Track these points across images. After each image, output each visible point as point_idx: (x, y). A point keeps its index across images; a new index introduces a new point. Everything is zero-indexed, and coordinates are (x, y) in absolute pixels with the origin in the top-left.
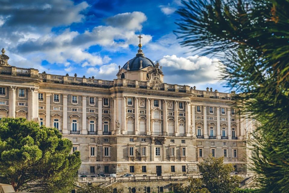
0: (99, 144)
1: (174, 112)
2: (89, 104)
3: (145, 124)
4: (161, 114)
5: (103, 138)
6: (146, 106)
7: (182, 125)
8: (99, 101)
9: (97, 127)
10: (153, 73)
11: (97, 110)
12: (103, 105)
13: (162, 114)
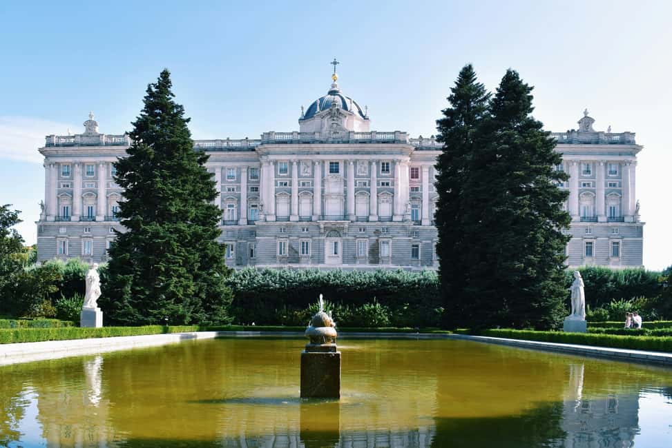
0: (241, 239)
1: (370, 181)
2: (227, 179)
3: (310, 203)
4: (343, 185)
5: (246, 230)
6: (313, 174)
7: (387, 201)
8: (242, 174)
9: (239, 213)
10: (329, 117)
11: (239, 188)
12: (250, 179)
13: (345, 185)
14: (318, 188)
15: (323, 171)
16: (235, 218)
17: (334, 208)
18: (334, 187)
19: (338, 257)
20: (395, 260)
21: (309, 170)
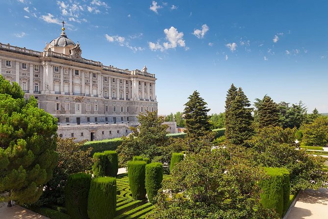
2: (22, 69)
3: (68, 87)
4: (80, 81)
6: (69, 74)
8: (30, 67)
12: (34, 70)
14: (71, 80)
15: (73, 73)
16: (27, 90)
17: (77, 90)
18: (77, 81)
19: (80, 111)
20: (99, 113)
21: (67, 72)
